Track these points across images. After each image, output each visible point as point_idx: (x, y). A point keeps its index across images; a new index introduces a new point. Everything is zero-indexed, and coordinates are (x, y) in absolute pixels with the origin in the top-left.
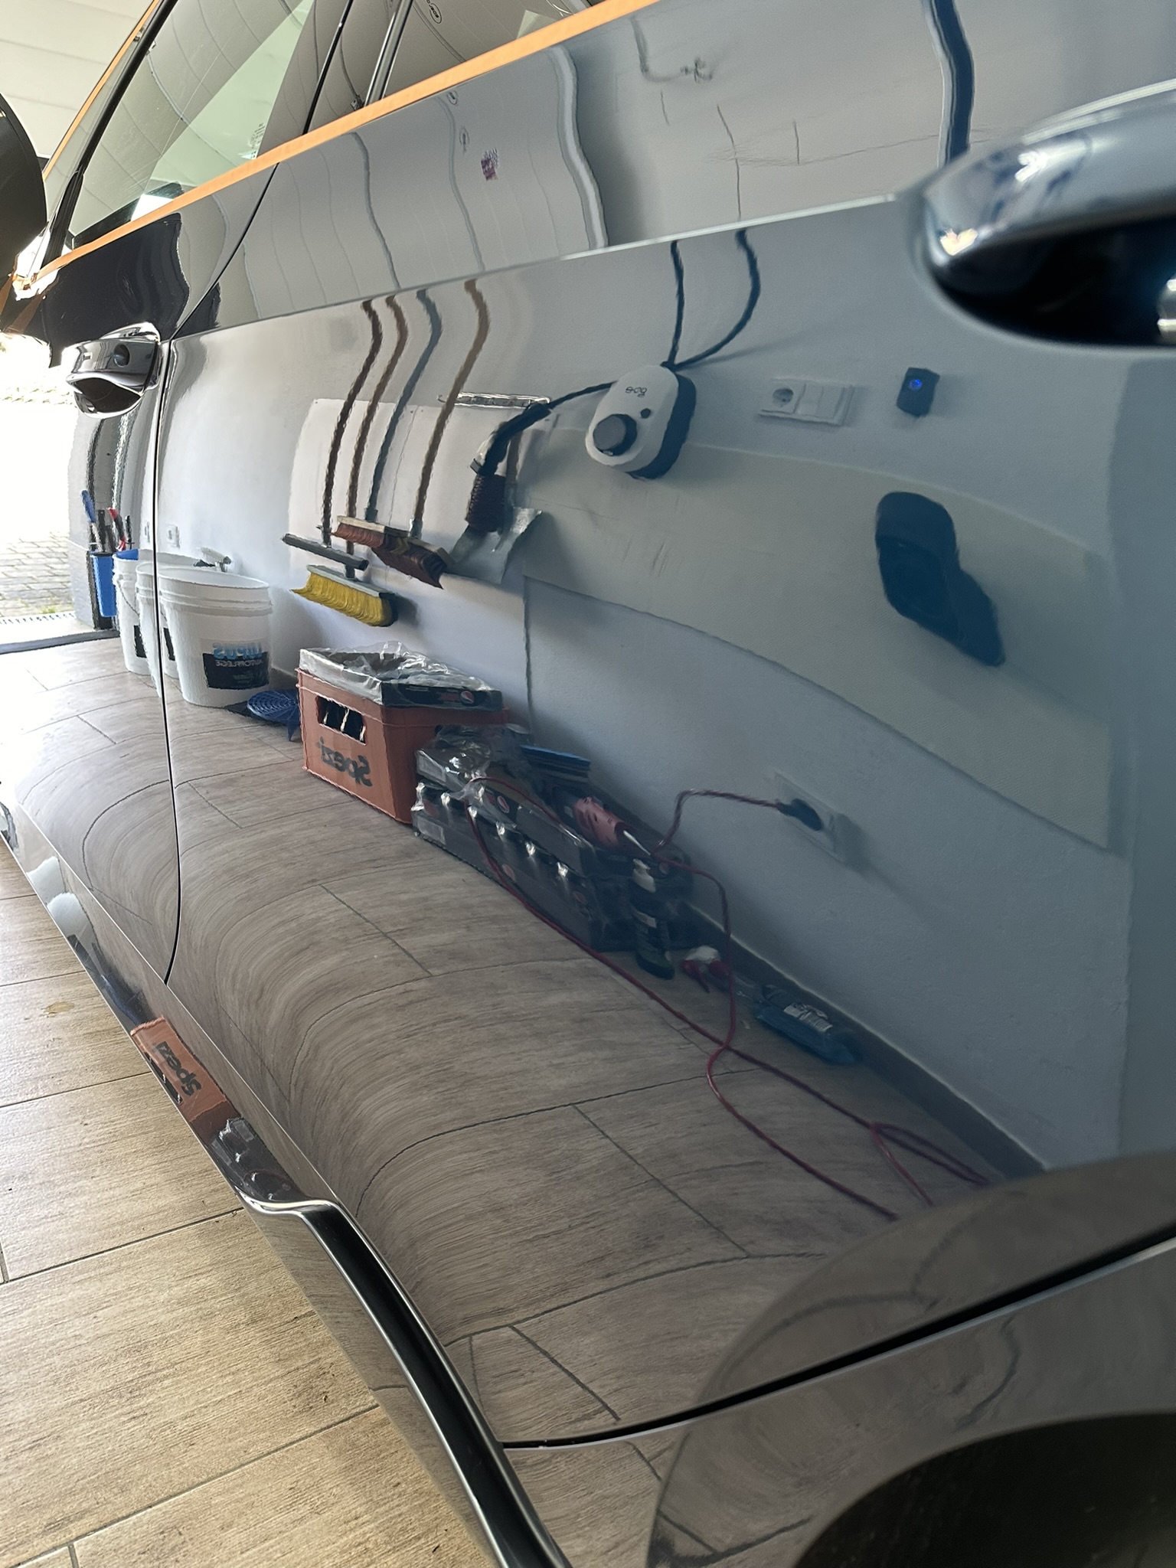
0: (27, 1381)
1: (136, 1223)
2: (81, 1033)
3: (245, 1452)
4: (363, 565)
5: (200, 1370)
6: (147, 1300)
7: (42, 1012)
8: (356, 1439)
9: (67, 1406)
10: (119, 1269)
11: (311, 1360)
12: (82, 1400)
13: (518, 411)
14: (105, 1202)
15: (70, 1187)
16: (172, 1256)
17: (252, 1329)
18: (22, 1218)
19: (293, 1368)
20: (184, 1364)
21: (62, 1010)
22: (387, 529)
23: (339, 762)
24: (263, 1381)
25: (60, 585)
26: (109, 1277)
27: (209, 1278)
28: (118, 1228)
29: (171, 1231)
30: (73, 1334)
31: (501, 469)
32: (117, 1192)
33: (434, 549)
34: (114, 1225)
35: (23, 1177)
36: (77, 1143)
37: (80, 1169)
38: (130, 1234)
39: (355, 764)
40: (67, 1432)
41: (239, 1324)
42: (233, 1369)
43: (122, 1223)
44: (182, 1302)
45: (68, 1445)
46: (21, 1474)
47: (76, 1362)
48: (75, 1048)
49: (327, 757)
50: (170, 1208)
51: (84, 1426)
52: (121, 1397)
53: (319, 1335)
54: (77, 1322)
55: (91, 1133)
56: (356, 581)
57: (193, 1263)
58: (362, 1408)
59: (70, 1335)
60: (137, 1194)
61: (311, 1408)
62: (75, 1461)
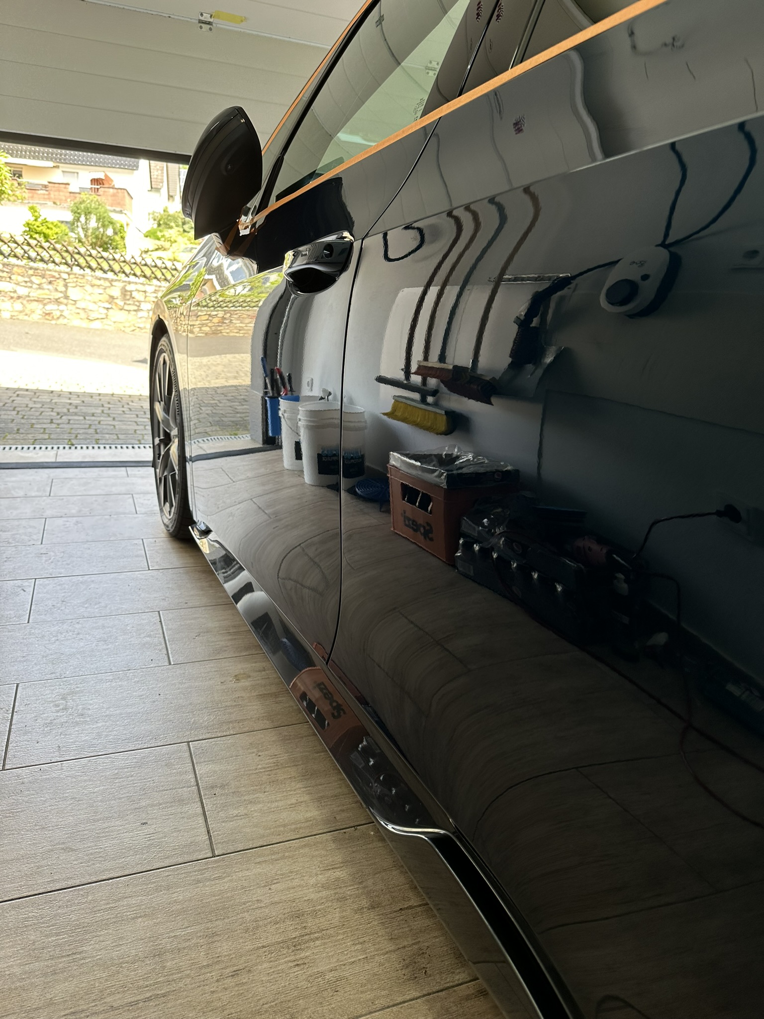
0: (228, 927)
1: (293, 827)
2: (255, 694)
3: (373, 1003)
4: (434, 393)
5: (339, 938)
6: (302, 882)
7: (231, 679)
8: (449, 1006)
9: (254, 949)
10: (283, 858)
11: (414, 942)
12: (264, 947)
13: (546, 285)
14: (273, 810)
15: (251, 797)
16: (317, 853)
17: (372, 913)
18: (222, 814)
19: (401, 946)
20: (328, 932)
21: (243, 678)
22: (455, 367)
23: (414, 526)
24: (382, 952)
25: (240, 419)
26: (278, 861)
27: (341, 872)
28: (282, 829)
29: (315, 835)
30: (256, 899)
31: (535, 322)
32: (280, 804)
33: (488, 379)
34: (279, 826)
35: (222, 786)
36: (254, 768)
37: (257, 786)
38: (289, 834)
39: (424, 528)
40: (255, 968)
41: (363, 908)
42: (361, 940)
43: (284, 826)
44: (325, 887)
45: (255, 978)
46: (227, 993)
47: (259, 919)
48: (251, 704)
49: (407, 523)
50: (314, 819)
51: (265, 965)
52: (289, 948)
53: (418, 924)
54: (259, 891)
55: (263, 762)
56: (428, 404)
57: (330, 860)
58: (451, 984)
59: (254, 899)
60: (293, 806)
61: (416, 978)
62: (260, 989)
